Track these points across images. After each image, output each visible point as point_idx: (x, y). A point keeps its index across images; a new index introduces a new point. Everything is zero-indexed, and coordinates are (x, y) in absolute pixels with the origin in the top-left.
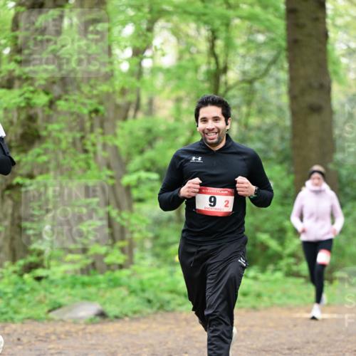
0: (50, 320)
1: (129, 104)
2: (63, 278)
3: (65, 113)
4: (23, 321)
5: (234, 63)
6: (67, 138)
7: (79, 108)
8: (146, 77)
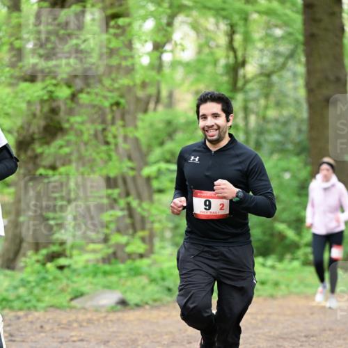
0: (72, 308)
1: (150, 97)
2: (85, 267)
3: (87, 106)
4: (46, 309)
5: (252, 56)
6: (89, 130)
7: (100, 101)
8: (166, 70)
